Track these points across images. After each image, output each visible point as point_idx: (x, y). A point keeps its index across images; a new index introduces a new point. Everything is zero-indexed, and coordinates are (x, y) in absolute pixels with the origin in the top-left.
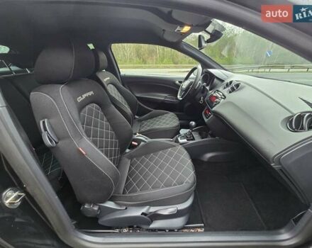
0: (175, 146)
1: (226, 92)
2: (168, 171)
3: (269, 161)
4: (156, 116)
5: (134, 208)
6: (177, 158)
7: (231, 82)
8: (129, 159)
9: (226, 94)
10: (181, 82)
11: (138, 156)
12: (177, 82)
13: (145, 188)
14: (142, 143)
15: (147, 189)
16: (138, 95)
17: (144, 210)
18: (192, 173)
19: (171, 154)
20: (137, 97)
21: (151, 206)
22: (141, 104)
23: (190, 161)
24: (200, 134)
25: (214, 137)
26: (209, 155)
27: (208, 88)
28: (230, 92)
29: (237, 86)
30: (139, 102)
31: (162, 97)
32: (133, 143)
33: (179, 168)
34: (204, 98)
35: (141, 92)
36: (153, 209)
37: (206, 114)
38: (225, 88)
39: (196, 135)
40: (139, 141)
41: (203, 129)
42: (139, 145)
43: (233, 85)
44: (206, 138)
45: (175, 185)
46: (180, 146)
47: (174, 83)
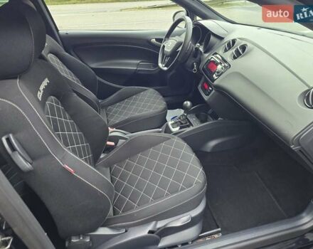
0: (169, 139)
1: (228, 56)
2: (168, 173)
3: (288, 142)
4: (129, 96)
5: (137, 228)
6: (176, 154)
7: (234, 41)
8: (106, 167)
9: (229, 59)
10: (160, 40)
11: (120, 161)
12: (154, 40)
13: (144, 201)
14: (121, 141)
15: (147, 202)
16: (94, 66)
17: (150, 227)
18: (200, 170)
19: (166, 150)
20: (93, 69)
21: (157, 221)
22: (101, 79)
23: (193, 156)
24: (198, 116)
25: (216, 118)
26: (212, 143)
27: (201, 49)
28: (235, 58)
29: (244, 48)
30: (98, 78)
31: (132, 65)
32: (108, 143)
33: (182, 167)
34: (198, 64)
35: (98, 60)
36: (161, 224)
37: (203, 88)
38: (226, 51)
39: (193, 119)
40: (116, 139)
41: (202, 110)
42: (116, 144)
43: (237, 46)
44: (206, 121)
45: (182, 189)
46: (176, 137)
47: (149, 42)
